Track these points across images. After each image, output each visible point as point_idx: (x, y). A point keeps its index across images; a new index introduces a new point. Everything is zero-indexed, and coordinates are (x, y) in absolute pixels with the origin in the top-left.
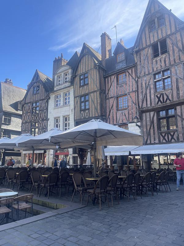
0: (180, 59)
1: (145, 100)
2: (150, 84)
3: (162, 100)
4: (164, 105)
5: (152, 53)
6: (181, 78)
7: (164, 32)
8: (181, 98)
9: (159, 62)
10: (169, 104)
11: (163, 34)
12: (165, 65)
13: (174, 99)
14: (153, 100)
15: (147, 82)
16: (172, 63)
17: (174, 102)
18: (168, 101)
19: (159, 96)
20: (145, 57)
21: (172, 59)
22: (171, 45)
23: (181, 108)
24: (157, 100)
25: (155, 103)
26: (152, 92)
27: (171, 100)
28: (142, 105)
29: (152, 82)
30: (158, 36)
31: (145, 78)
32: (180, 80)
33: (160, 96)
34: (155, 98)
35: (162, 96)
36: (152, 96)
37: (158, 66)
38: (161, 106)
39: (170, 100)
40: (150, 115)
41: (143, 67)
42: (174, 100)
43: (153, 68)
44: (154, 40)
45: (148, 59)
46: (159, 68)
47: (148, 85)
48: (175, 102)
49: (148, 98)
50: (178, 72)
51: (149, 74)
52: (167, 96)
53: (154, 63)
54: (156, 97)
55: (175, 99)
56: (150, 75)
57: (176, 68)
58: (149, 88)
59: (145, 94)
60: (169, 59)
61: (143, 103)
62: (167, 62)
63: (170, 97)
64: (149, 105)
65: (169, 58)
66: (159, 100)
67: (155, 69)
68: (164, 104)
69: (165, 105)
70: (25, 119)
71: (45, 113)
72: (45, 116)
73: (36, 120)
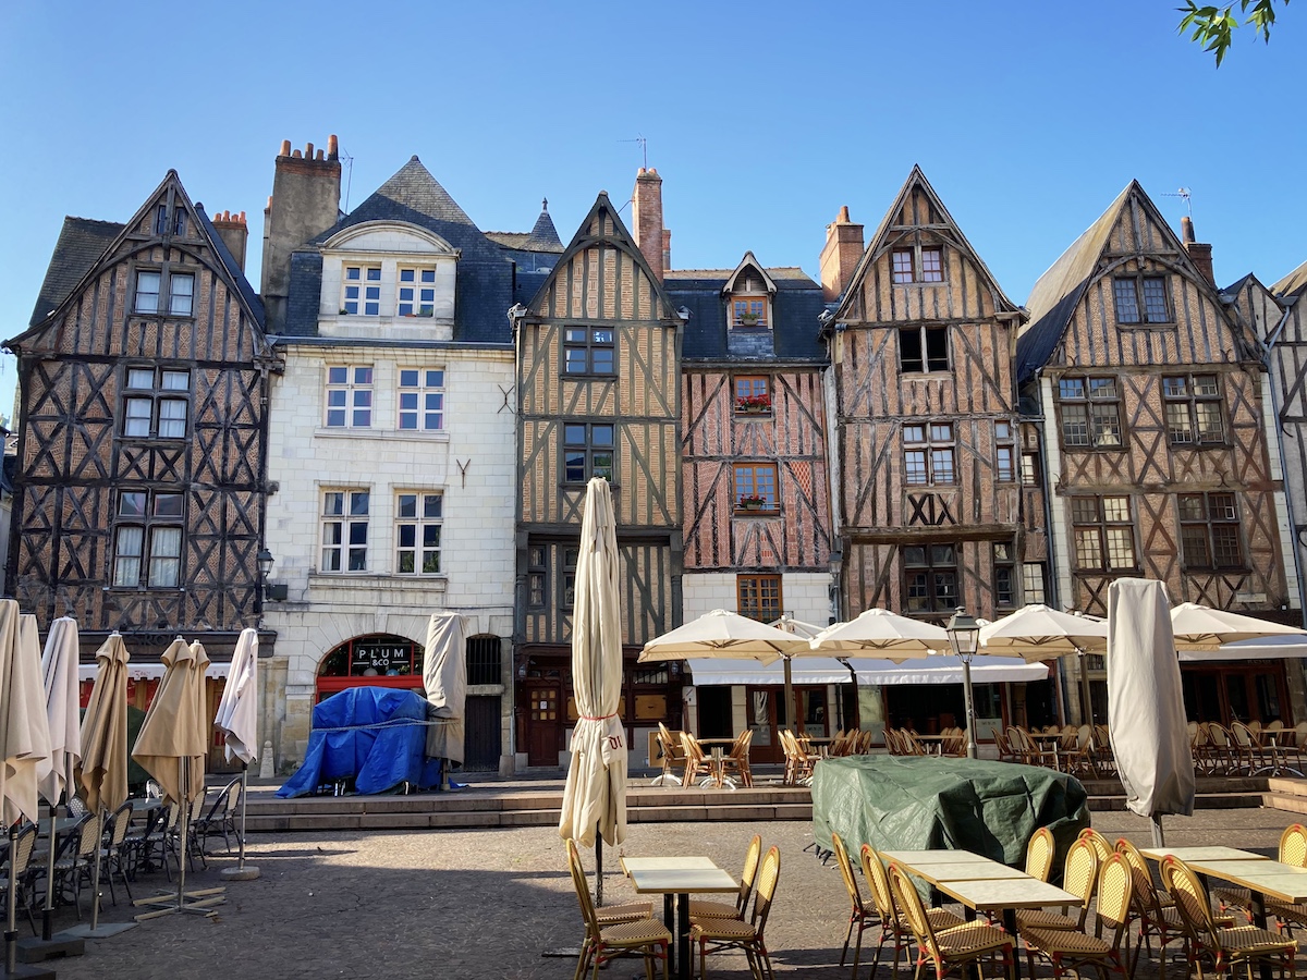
0: (985, 403)
1: (868, 501)
2: (889, 451)
3: (927, 515)
4: (934, 533)
5: (899, 351)
6: (986, 463)
7: (942, 302)
8: (985, 521)
9: (921, 390)
10: (950, 532)
11: (940, 311)
12: (942, 408)
13: (965, 519)
14: (896, 509)
15: (880, 443)
16: (964, 408)
17: (963, 527)
18: (946, 523)
19: (918, 499)
20: (873, 356)
21: (963, 397)
22: (964, 356)
23: (976, 548)
24: (911, 511)
25: (902, 518)
26: (896, 480)
27: (956, 519)
28: (857, 517)
29: (893, 448)
30: (921, 305)
31: (872, 430)
32: (982, 467)
33: (922, 501)
34: (903, 505)
35: (927, 501)
36: (896, 496)
37: (920, 401)
38: (922, 533)
39: (952, 521)
40: (876, 554)
41: (864, 387)
42: (965, 523)
43: (900, 403)
44: (907, 315)
45: (883, 367)
46: (921, 410)
47: (883, 453)
48: (967, 527)
49: (878, 496)
50: (978, 440)
51: (886, 418)
52: (945, 506)
53: (906, 389)
54: (907, 500)
55: (968, 520)
56: (889, 425)
57: (974, 427)
58: (883, 465)
59: (870, 483)
60: (952, 393)
61: (859, 509)
62: (948, 401)
63: (953, 512)
64: (882, 521)
65: (955, 391)
66: (918, 513)
67: (908, 410)
68: (934, 530)
69: (937, 532)
70: (50, 456)
71: (243, 449)
72: (243, 461)
73: (163, 473)
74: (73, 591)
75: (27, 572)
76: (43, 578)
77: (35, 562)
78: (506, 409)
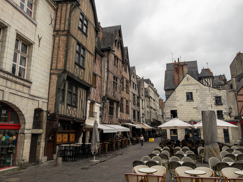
0: (120, 76)
1: (109, 90)
3: (114, 96)
10: (115, 100)
13: (117, 98)
14: (112, 93)
22: (119, 66)
23: (115, 104)
26: (112, 87)
28: (108, 93)
29: (112, 80)
32: (119, 88)
36: (112, 90)
41: (111, 65)
45: (112, 62)
50: (119, 83)
53: (114, 69)
57: (119, 80)
58: (111, 83)
62: (117, 74)
64: (110, 95)
67: (114, 73)
78: (51, 25)
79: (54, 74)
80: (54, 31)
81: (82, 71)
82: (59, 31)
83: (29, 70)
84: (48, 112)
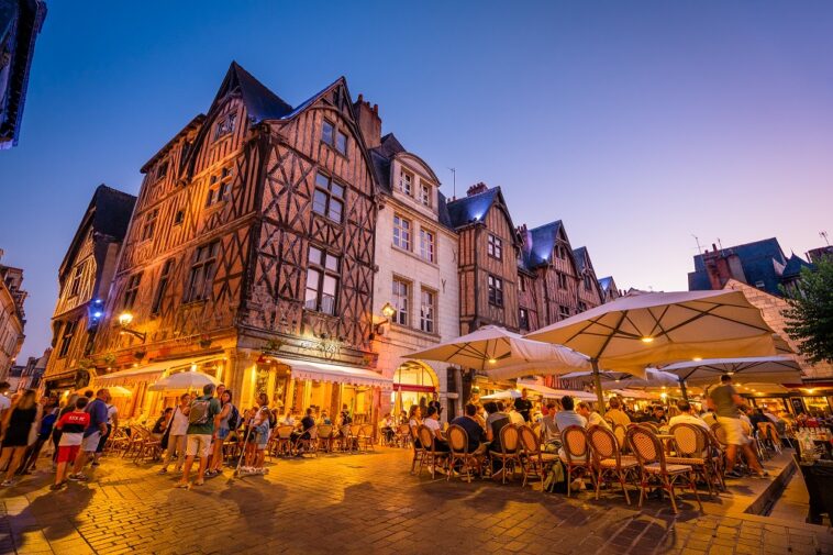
15: (556, 311)
21: (570, 300)
31: (554, 305)
41: (552, 290)
51: (556, 302)
70: (277, 206)
71: (367, 243)
72: (366, 249)
73: (333, 242)
74: (286, 304)
75: (260, 284)
76: (270, 292)
77: (265, 278)
78: (454, 262)
79: (464, 322)
80: (459, 267)
81: (501, 311)
82: (465, 265)
83: (436, 322)
84: (462, 371)
